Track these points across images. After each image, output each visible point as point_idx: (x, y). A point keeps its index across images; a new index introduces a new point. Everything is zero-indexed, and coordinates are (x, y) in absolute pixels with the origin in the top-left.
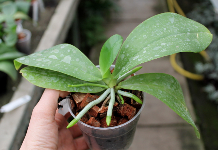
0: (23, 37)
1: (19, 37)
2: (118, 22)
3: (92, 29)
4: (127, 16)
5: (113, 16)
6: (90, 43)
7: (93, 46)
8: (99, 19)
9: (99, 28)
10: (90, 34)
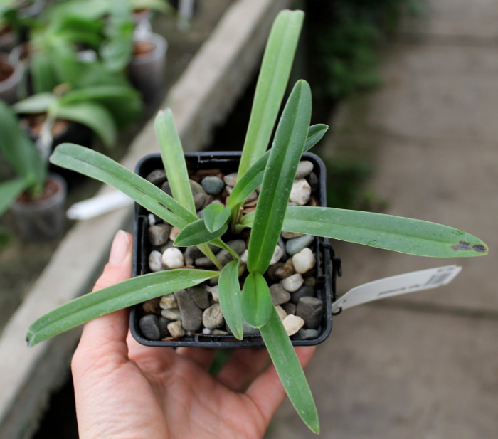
0: (145, 52)
1: (136, 51)
2: (416, 41)
3: (346, 56)
4: (441, 28)
5: (405, 25)
6: (335, 88)
7: (343, 96)
8: (367, 29)
9: (363, 54)
10: (337, 67)
